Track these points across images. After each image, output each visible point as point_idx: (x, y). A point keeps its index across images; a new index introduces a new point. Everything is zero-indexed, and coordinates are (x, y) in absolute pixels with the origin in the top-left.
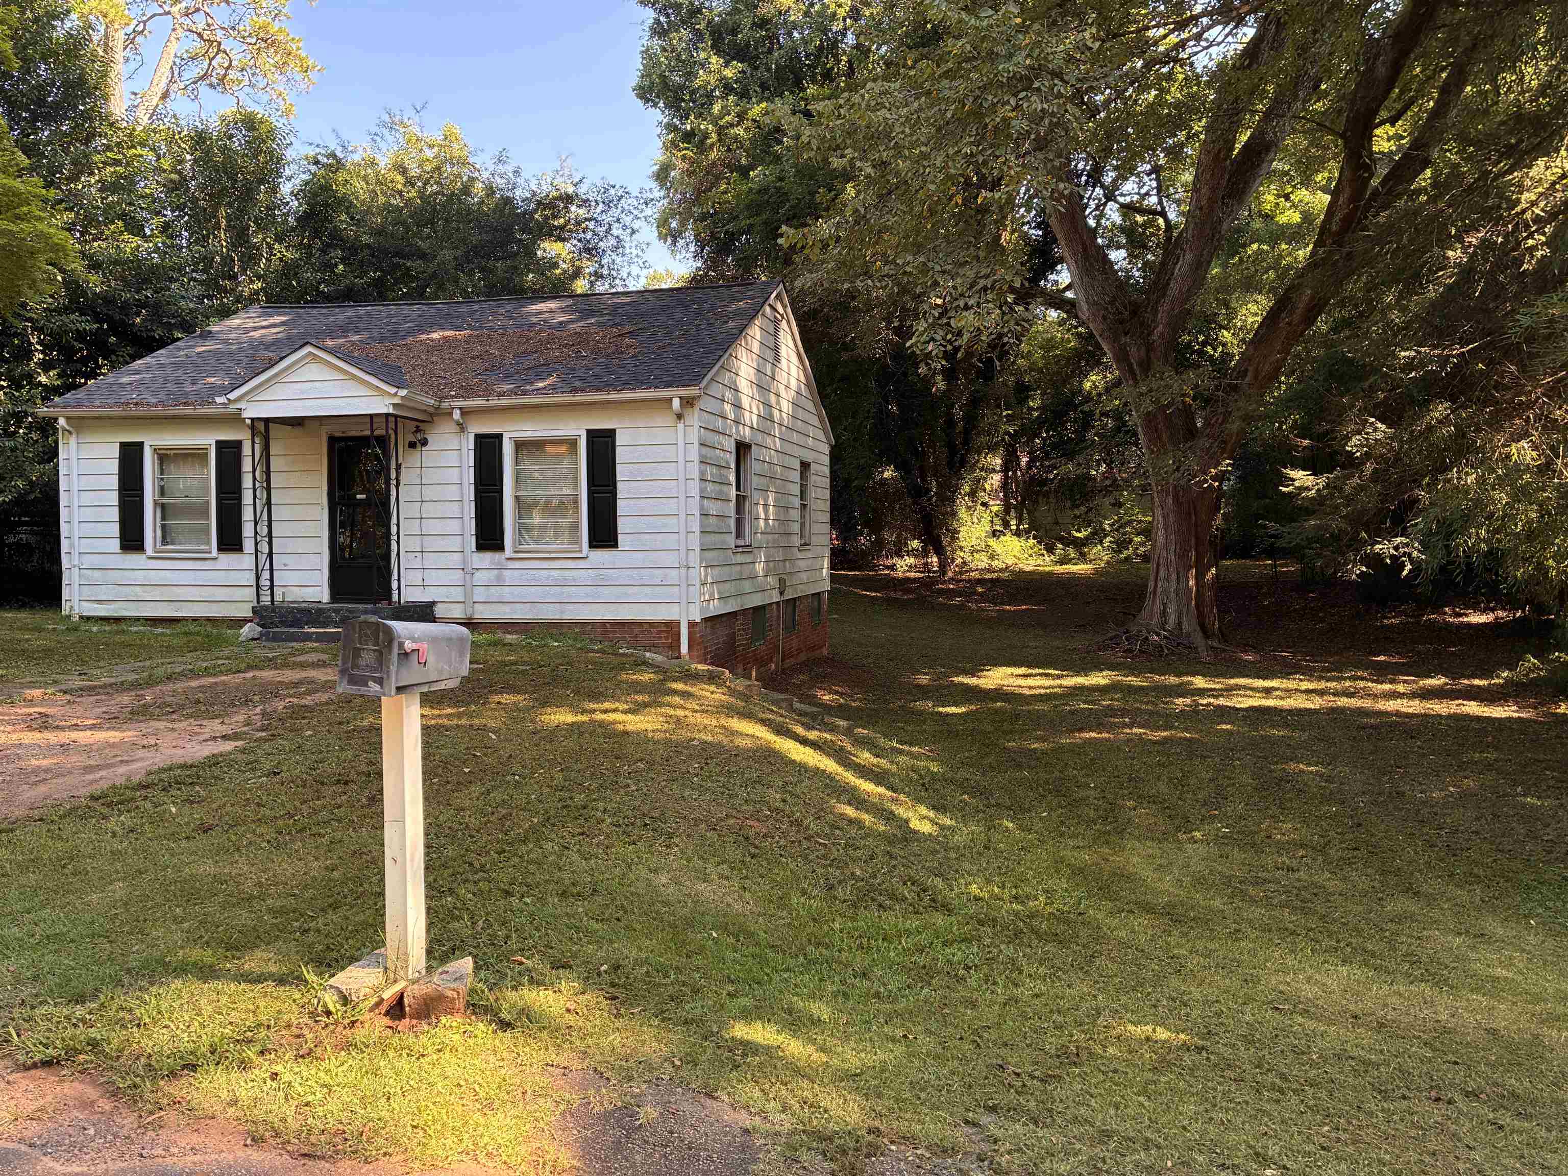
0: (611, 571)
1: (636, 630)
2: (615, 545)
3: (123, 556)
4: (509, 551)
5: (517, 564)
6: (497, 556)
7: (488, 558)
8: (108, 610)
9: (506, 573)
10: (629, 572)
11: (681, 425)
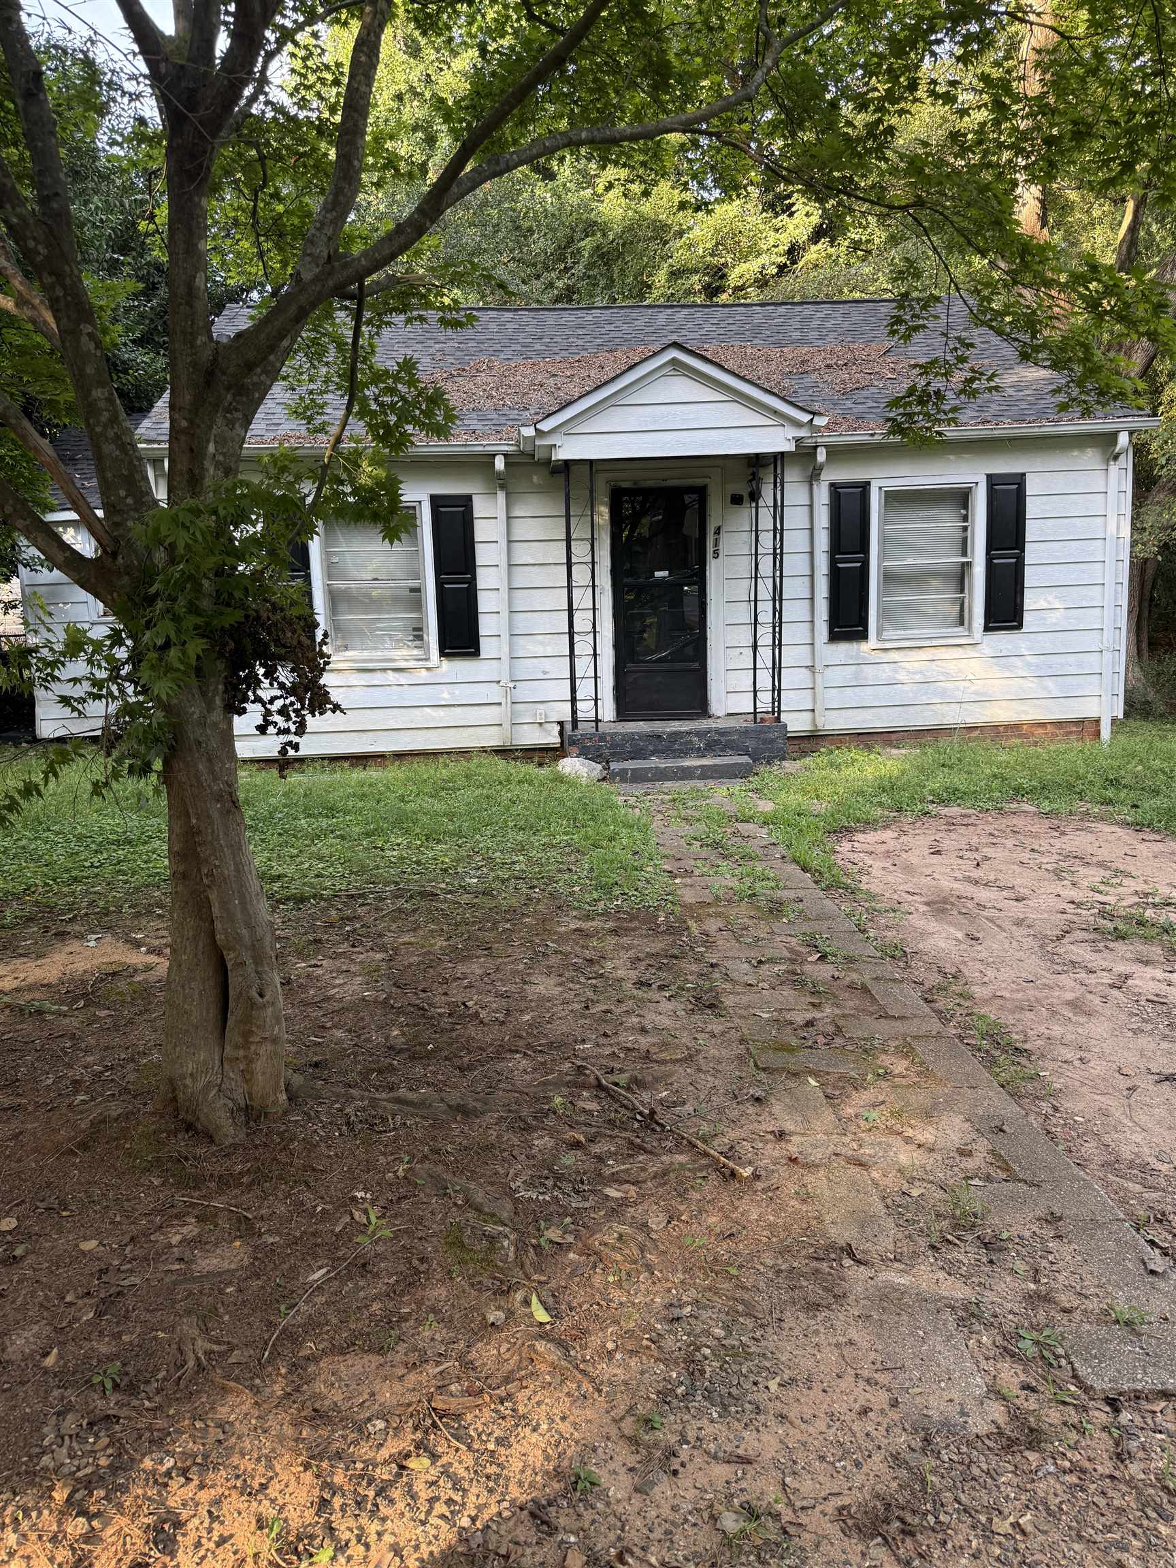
0: (1010, 660)
1: (1038, 732)
2: (1020, 626)
4: (873, 641)
5: (885, 657)
6: (858, 648)
7: (844, 650)
9: (870, 668)
10: (1034, 660)
11: (1114, 468)
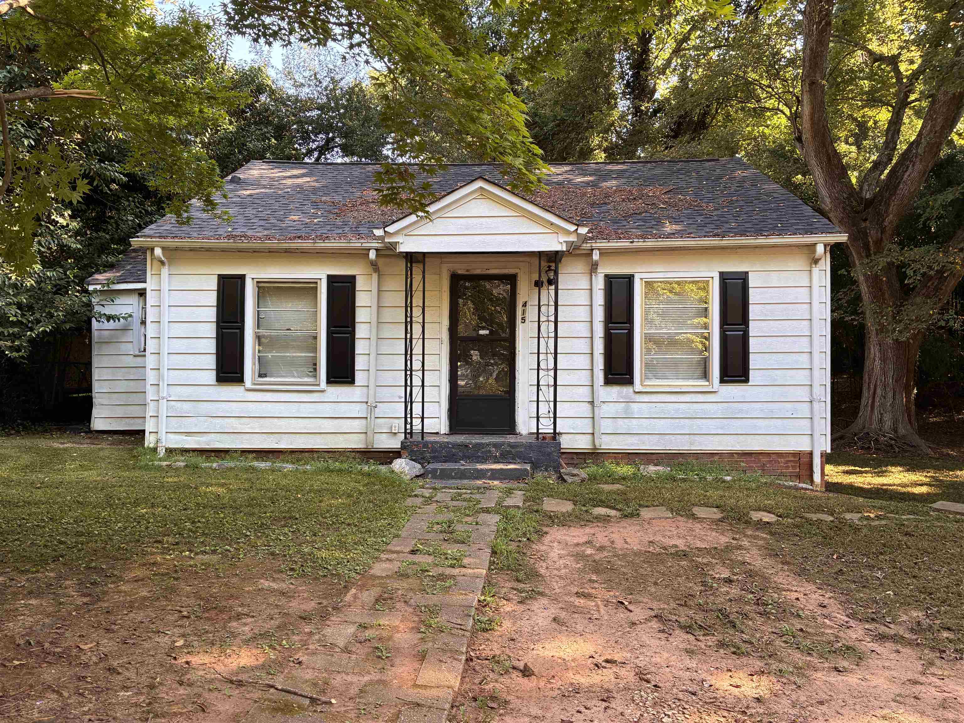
0: (740, 405)
1: (764, 459)
2: (747, 380)
3: (217, 387)
4: (638, 386)
5: (646, 398)
6: (626, 390)
7: (615, 391)
8: (198, 442)
9: (634, 406)
10: (759, 405)
11: (816, 270)
